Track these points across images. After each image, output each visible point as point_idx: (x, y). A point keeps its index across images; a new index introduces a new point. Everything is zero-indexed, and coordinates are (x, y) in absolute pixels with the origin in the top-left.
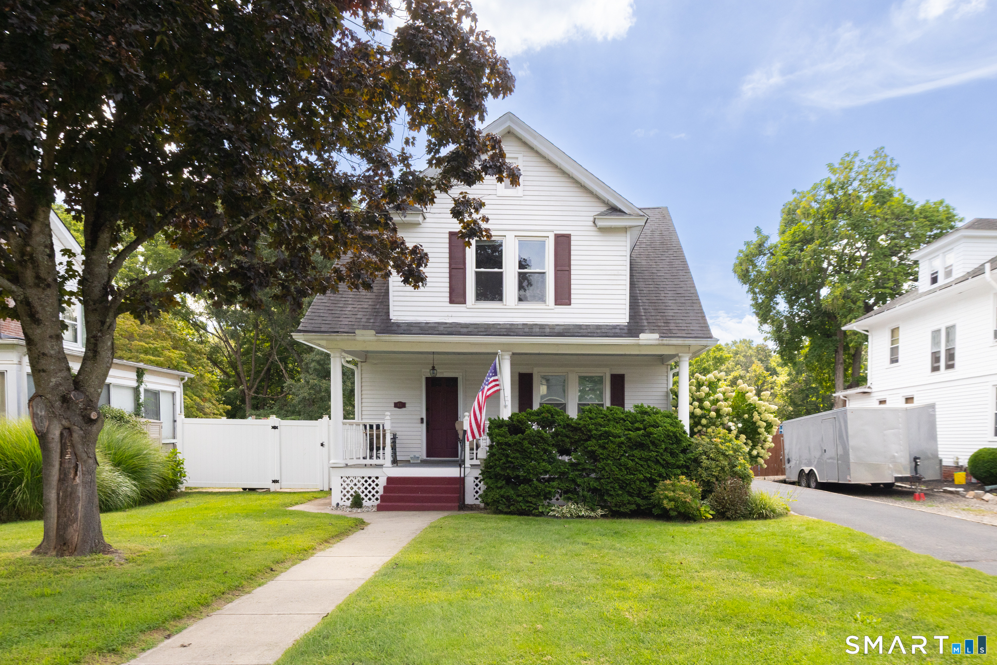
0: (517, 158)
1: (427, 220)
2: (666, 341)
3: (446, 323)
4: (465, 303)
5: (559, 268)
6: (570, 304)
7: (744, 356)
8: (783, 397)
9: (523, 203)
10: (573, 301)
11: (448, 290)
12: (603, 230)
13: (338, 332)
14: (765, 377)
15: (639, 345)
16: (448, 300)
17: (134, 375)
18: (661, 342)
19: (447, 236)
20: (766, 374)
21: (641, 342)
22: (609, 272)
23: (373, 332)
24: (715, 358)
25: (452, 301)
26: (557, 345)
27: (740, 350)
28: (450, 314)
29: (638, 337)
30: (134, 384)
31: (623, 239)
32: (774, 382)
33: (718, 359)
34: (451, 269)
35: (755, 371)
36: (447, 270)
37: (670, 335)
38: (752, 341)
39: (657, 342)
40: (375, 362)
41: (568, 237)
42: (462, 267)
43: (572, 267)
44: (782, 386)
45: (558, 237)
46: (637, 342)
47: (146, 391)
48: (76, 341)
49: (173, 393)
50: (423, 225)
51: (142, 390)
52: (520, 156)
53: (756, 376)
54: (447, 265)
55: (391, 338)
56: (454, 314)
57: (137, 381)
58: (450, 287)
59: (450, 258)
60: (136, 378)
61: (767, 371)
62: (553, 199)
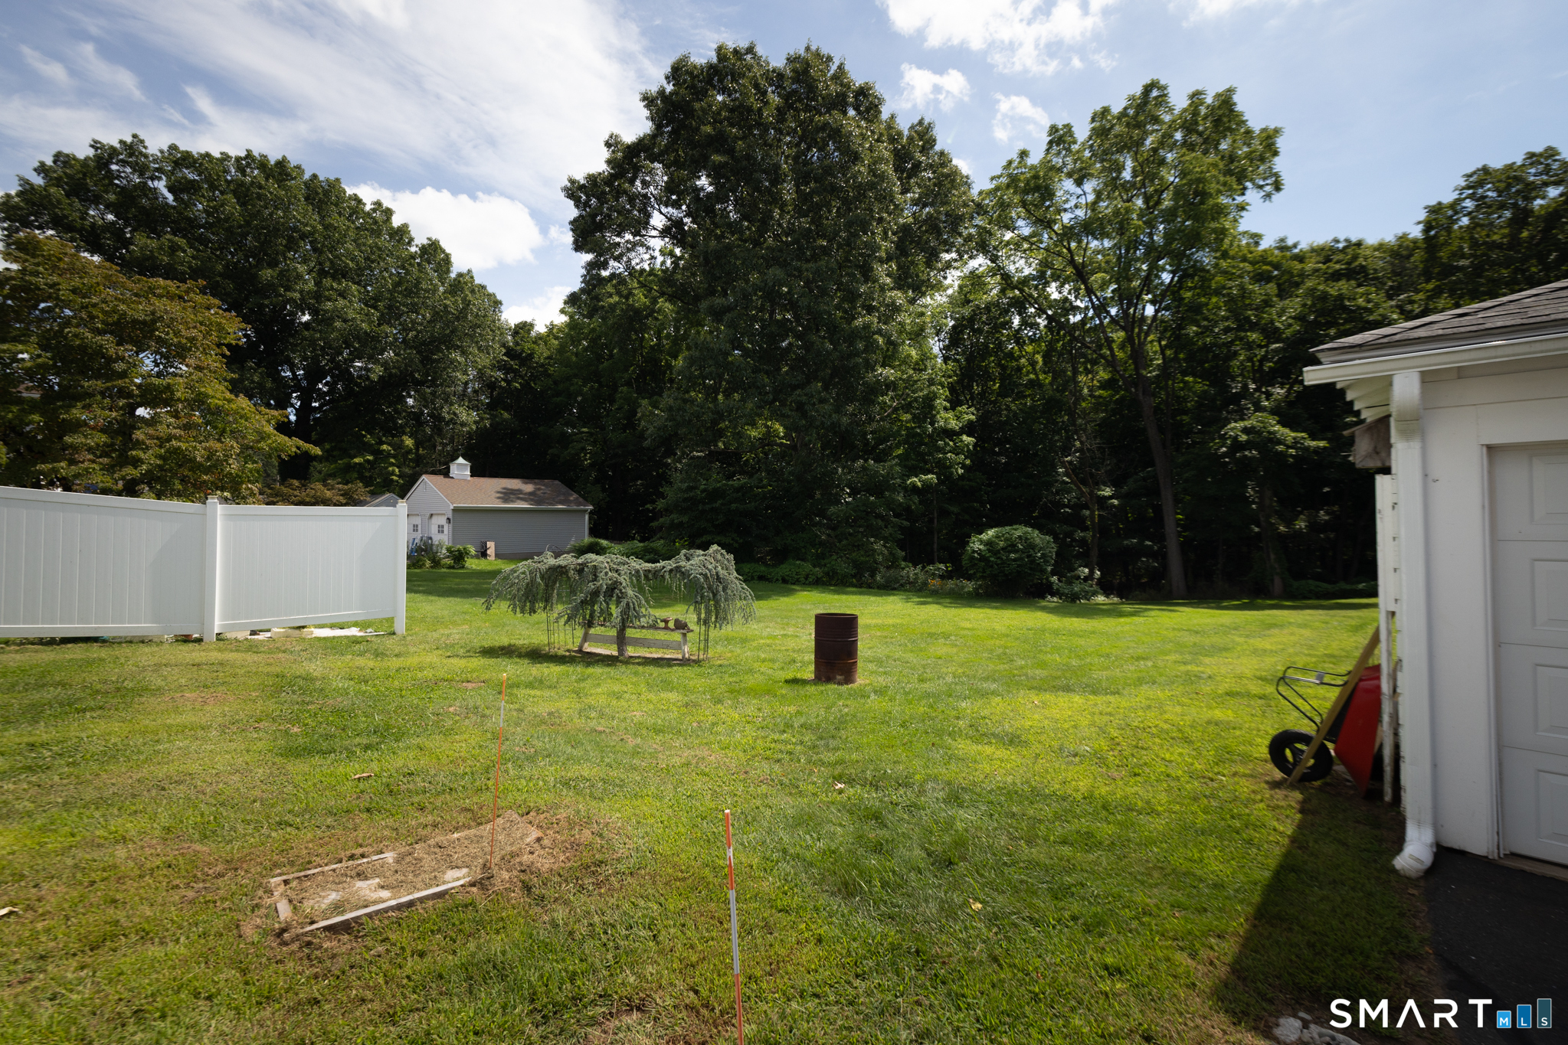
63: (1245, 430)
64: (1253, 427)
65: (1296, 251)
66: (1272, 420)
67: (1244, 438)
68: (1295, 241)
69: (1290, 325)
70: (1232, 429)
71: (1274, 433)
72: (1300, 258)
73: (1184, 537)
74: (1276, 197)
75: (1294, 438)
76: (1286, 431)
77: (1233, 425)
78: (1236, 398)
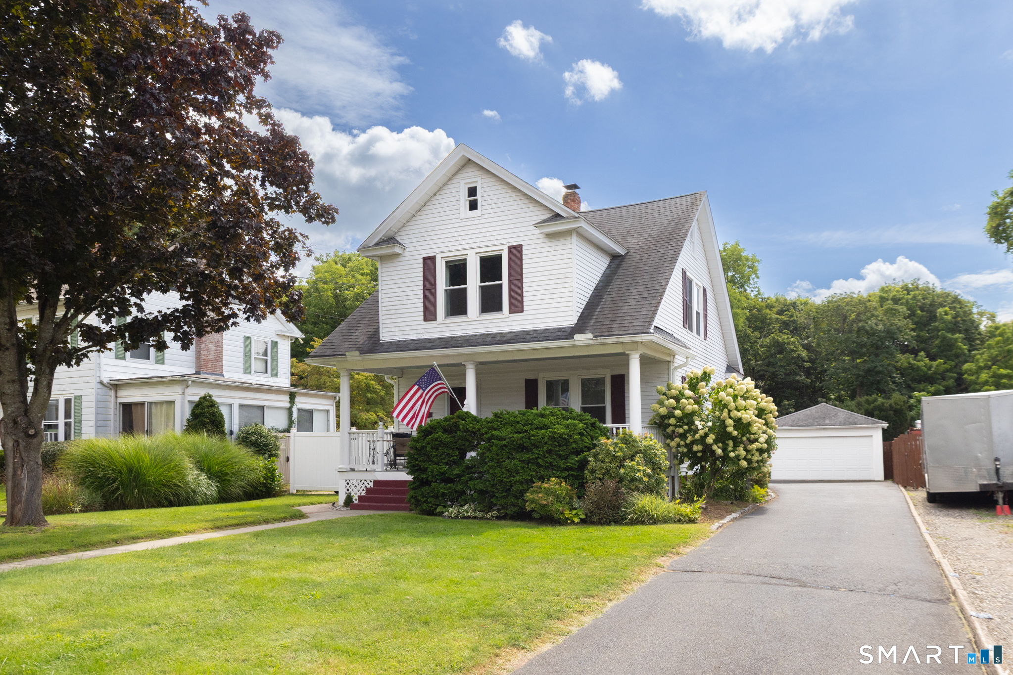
0: (477, 182)
1: (407, 250)
2: (601, 340)
3: (420, 340)
4: (435, 319)
5: (512, 278)
6: (522, 311)
9: (481, 221)
10: (525, 308)
11: (422, 309)
12: (551, 236)
13: (335, 355)
15: (574, 346)
16: (422, 318)
17: (287, 398)
18: (595, 341)
19: (421, 261)
21: (577, 343)
22: (557, 276)
23: (358, 353)
25: (425, 320)
26: (512, 351)
28: (424, 331)
29: (573, 338)
30: (288, 405)
31: (568, 241)
34: (425, 290)
36: (422, 292)
37: (609, 333)
39: (591, 342)
40: (409, 376)
41: (520, 247)
42: (433, 287)
43: (524, 276)
45: (510, 248)
46: (573, 343)
47: (299, 410)
48: (266, 372)
49: (328, 411)
50: (404, 254)
51: (295, 410)
52: (479, 179)
54: (422, 287)
55: (373, 357)
56: (428, 331)
57: (290, 402)
58: (425, 307)
59: (424, 280)
60: (289, 400)
62: (506, 213)
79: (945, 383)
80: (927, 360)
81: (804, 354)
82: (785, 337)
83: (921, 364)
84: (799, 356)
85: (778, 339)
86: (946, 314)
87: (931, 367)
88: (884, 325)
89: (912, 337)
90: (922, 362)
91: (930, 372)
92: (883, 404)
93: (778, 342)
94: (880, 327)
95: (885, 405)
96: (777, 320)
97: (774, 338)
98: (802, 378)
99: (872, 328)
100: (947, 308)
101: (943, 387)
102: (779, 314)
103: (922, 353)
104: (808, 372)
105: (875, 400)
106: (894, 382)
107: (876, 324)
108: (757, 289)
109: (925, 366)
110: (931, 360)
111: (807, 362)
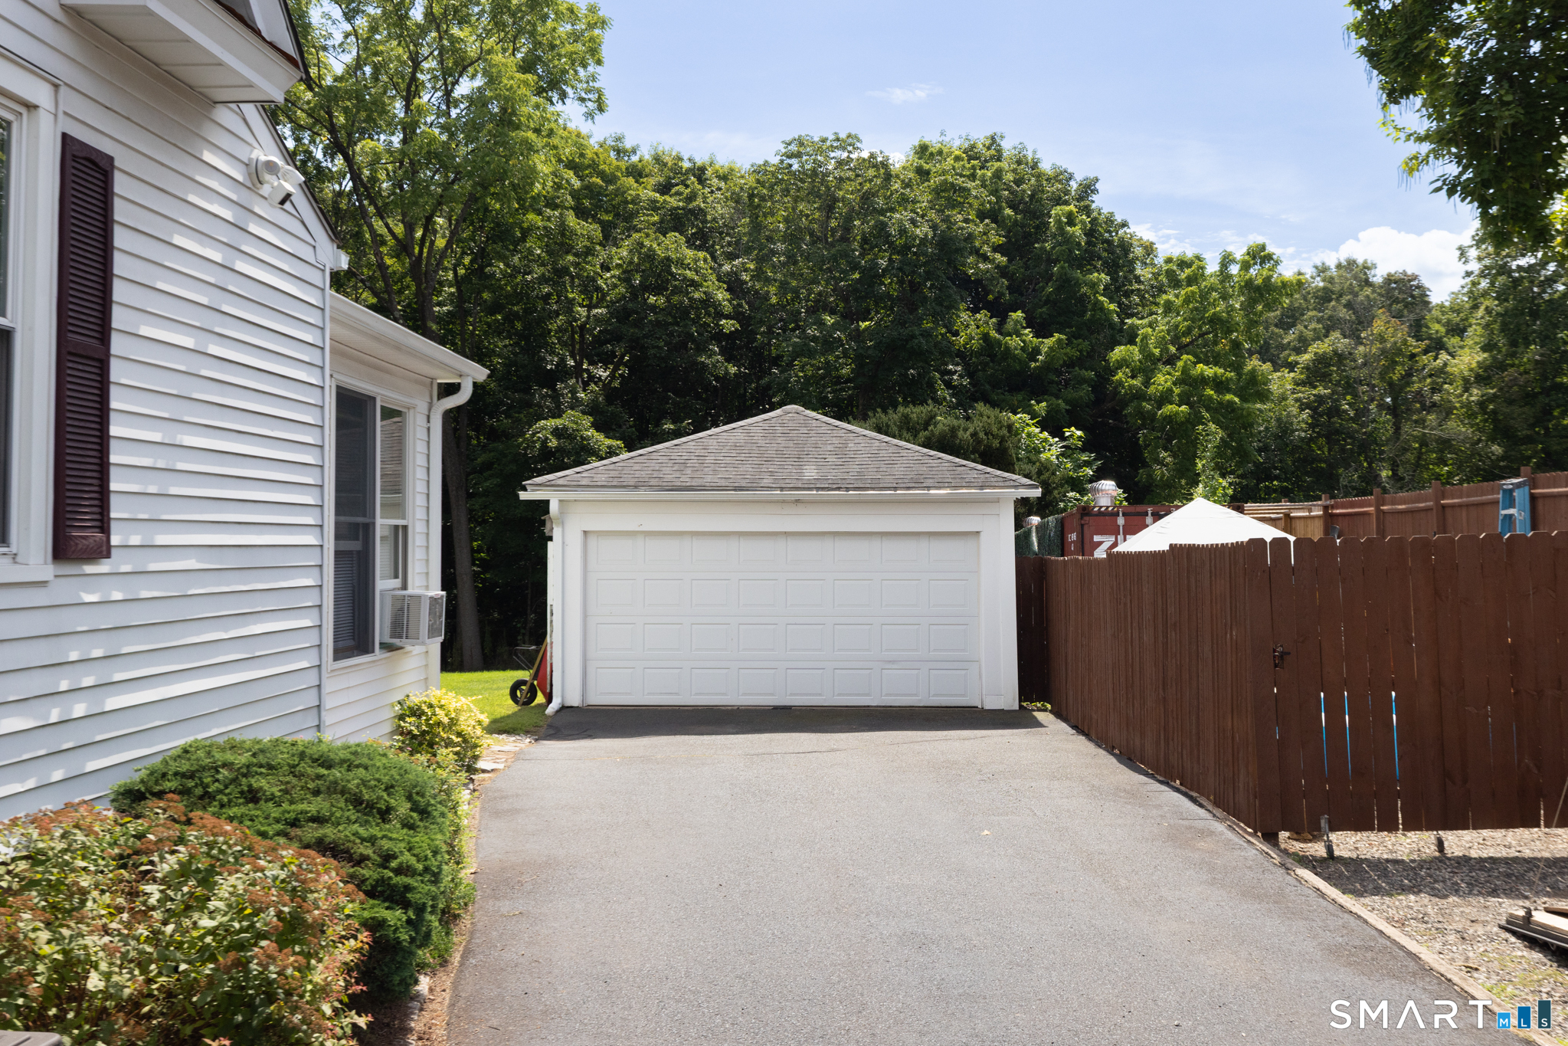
7: (1349, 306)
8: (1472, 415)
14: (1413, 356)
20: (1415, 346)
24: (1249, 284)
27: (1337, 288)
32: (1442, 371)
33: (1258, 289)
35: (1382, 339)
38: (1374, 266)
44: (1466, 380)
53: (1384, 351)
61: (1418, 338)
63: (558, 433)
64: (565, 428)
65: (635, 159)
66: (587, 421)
67: (553, 443)
68: (634, 144)
69: (615, 286)
70: (543, 428)
71: (588, 439)
72: (637, 173)
73: (483, 581)
74: (598, 117)
75: (609, 447)
76: (600, 436)
77: (543, 422)
78: (550, 379)
79: (1070, 393)
80: (1028, 334)
81: (721, 296)
82: (672, 245)
83: (1014, 342)
84: (708, 302)
85: (650, 249)
86: (1071, 222)
87: (1037, 351)
88: (934, 227)
89: (998, 267)
90: (1020, 338)
91: (1033, 365)
92: (954, 430)
93: (650, 256)
94: (922, 231)
95: (960, 433)
96: (654, 206)
97: (641, 245)
98: (714, 359)
99: (903, 231)
100: (1072, 207)
101: (1067, 402)
102: (662, 193)
103: (1019, 315)
104: (731, 346)
105: (930, 420)
106: (948, 385)
107: (913, 222)
108: (593, 96)
109: (1023, 349)
110: (1037, 335)
111: (727, 317)
